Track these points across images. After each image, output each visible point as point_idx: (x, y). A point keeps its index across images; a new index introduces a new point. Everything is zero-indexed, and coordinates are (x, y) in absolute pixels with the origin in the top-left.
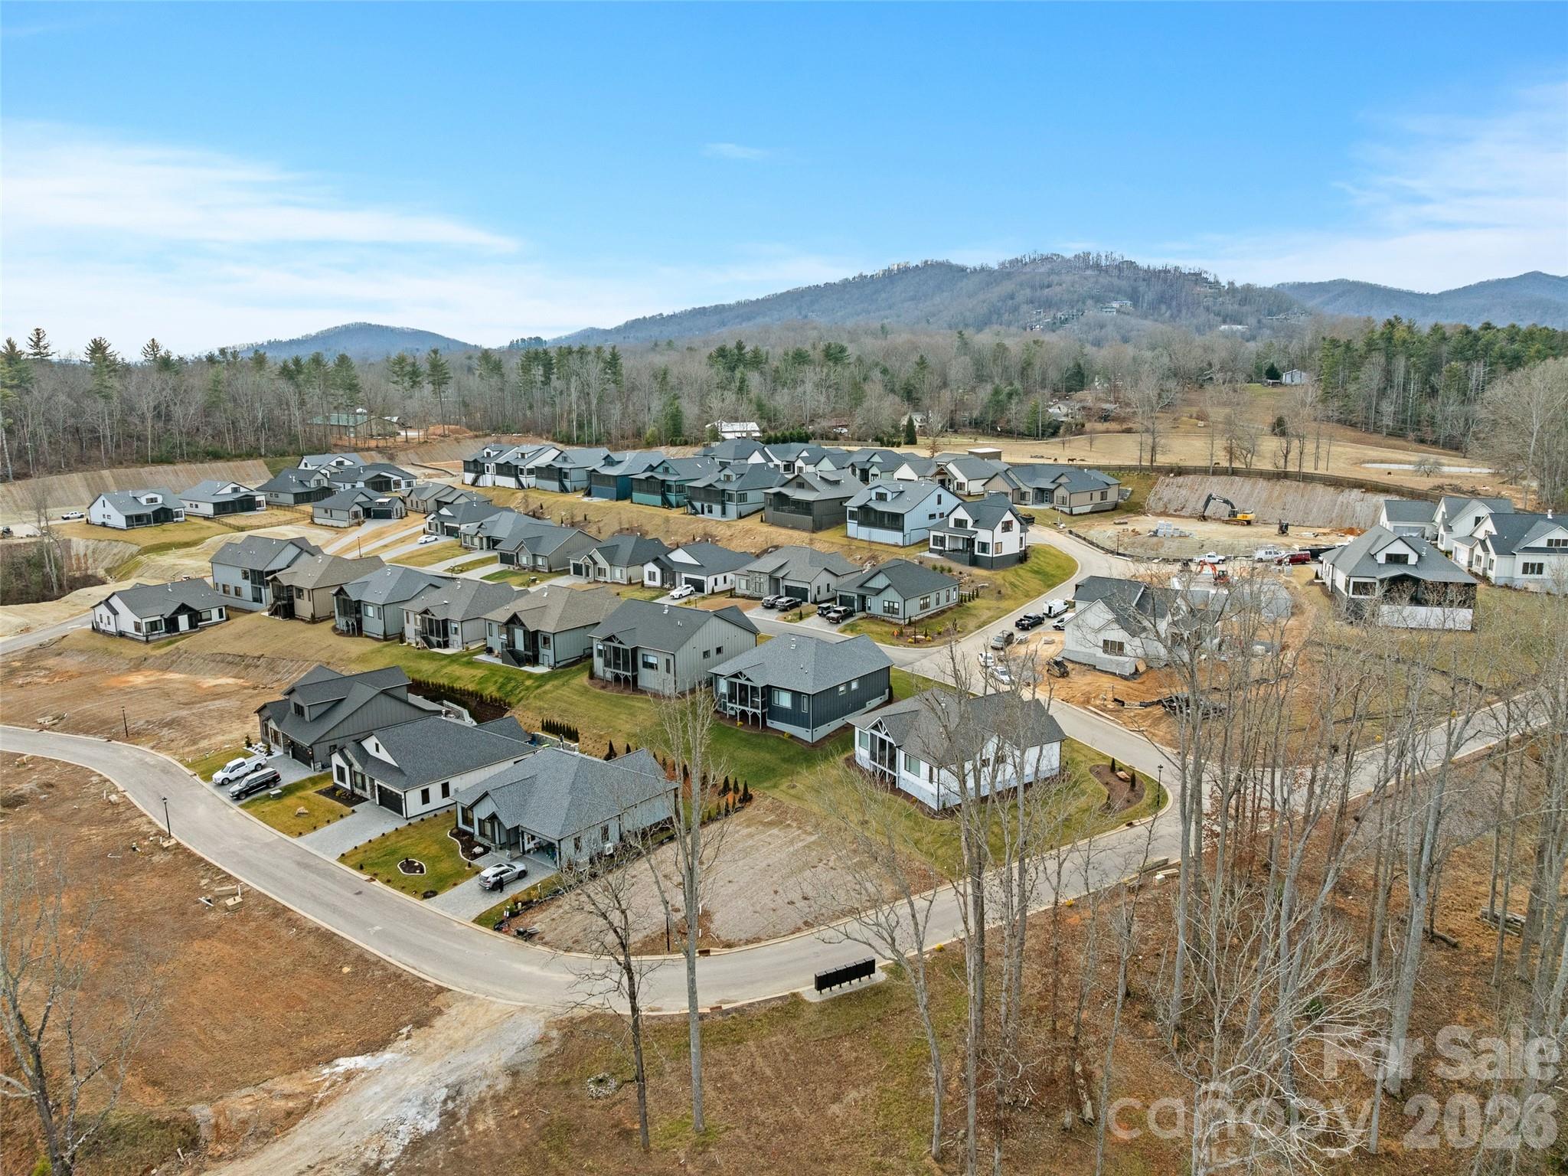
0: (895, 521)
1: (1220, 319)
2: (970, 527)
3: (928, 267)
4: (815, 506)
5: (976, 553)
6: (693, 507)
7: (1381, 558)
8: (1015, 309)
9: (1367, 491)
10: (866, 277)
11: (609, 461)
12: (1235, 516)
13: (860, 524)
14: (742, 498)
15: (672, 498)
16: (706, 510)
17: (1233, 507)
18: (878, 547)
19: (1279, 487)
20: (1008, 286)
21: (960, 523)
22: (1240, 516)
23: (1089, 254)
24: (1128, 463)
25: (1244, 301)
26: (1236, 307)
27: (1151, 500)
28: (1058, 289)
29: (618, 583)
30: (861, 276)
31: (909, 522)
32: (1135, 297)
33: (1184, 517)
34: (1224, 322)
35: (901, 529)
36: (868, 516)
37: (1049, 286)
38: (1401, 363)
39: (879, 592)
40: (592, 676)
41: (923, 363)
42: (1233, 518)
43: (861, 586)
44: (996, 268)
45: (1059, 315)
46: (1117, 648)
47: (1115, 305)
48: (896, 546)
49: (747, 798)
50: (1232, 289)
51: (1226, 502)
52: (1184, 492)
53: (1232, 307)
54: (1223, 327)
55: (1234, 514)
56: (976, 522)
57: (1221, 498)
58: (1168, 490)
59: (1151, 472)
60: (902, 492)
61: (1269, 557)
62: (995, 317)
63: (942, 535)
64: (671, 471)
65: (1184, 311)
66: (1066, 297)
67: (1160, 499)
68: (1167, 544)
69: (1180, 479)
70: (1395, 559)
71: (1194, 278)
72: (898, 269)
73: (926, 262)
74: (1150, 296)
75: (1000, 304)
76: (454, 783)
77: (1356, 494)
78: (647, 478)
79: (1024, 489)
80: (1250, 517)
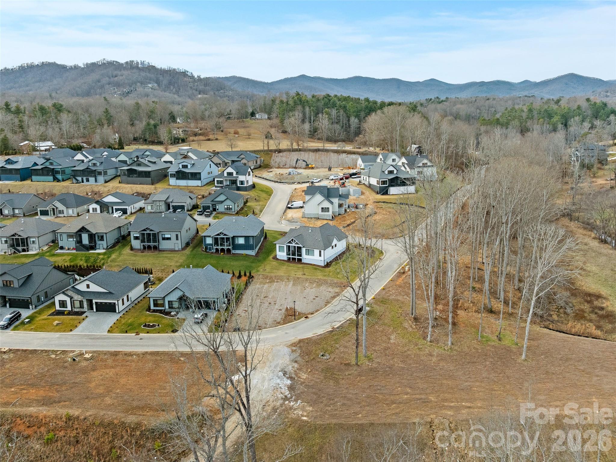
0: (196, 176)
1: (198, 92)
2: (235, 175)
3: (44, 65)
4: (152, 173)
5: (238, 185)
6: (77, 180)
7: (386, 172)
8: (102, 87)
9: (348, 154)
10: (8, 69)
11: (8, 162)
12: (308, 166)
13: (177, 179)
14: (105, 173)
15: (59, 177)
16: (85, 180)
17: (306, 163)
18: (190, 188)
19: (318, 154)
20: (95, 76)
21: (230, 174)
22: (310, 166)
23: (133, 61)
24: (258, 149)
25: (206, 85)
26: (203, 87)
27: (272, 163)
28: (121, 78)
29: (72, 216)
30: (5, 68)
31: (203, 176)
32: (158, 82)
33: (287, 168)
34: (200, 94)
35: (200, 179)
36: (181, 175)
37: (116, 76)
38: (307, 109)
39: (222, 202)
40: (132, 249)
41: (107, 112)
42: (307, 167)
43: (212, 201)
44: (83, 67)
45: (125, 90)
46: (327, 210)
47: (150, 85)
48: (198, 186)
49: (251, 277)
50: (200, 79)
51: (304, 161)
52: (284, 159)
53: (201, 87)
54: (199, 96)
55: (307, 165)
56: (237, 173)
57: (302, 160)
58: (277, 158)
59: (269, 152)
60: (193, 164)
61: (336, 178)
62: (92, 91)
63: (222, 179)
64: (55, 164)
65: (181, 89)
66: (126, 81)
67: (276, 162)
68: (296, 177)
69: (281, 154)
70: (391, 172)
71: (183, 74)
72: (27, 66)
73: (43, 63)
74: (165, 82)
75: (94, 84)
76: (130, 294)
77: (344, 155)
78: (42, 168)
79: (227, 161)
80: (314, 166)
